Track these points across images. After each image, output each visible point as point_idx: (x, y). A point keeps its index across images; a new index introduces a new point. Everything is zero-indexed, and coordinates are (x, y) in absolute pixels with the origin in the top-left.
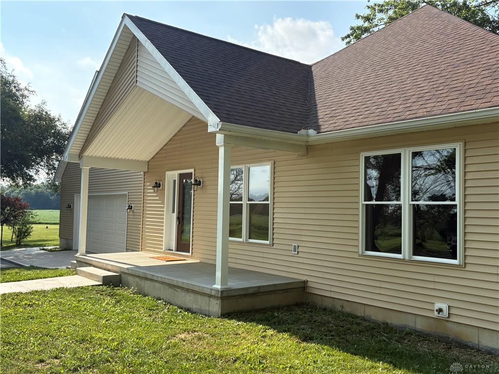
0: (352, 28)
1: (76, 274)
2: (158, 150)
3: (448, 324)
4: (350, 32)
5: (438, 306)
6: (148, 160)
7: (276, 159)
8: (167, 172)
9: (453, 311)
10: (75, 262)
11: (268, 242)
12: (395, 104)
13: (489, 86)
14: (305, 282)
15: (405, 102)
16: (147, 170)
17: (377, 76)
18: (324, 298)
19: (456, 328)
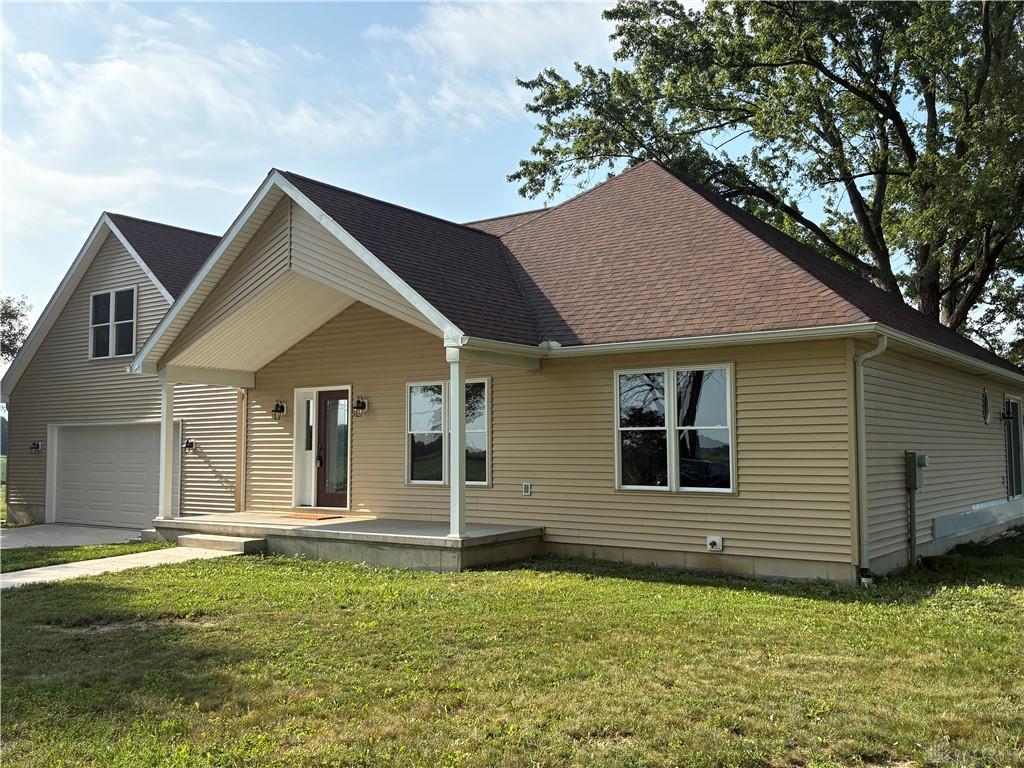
0: (523, 163)
1: (178, 545)
2: (277, 355)
3: (722, 558)
4: (520, 169)
5: (711, 539)
6: (255, 369)
7: (495, 375)
8: (296, 390)
9: (727, 543)
10: (154, 530)
11: (485, 483)
12: (653, 315)
13: (758, 305)
14: (542, 530)
15: (665, 314)
16: (253, 386)
17: (614, 271)
18: (568, 546)
19: (731, 562)
